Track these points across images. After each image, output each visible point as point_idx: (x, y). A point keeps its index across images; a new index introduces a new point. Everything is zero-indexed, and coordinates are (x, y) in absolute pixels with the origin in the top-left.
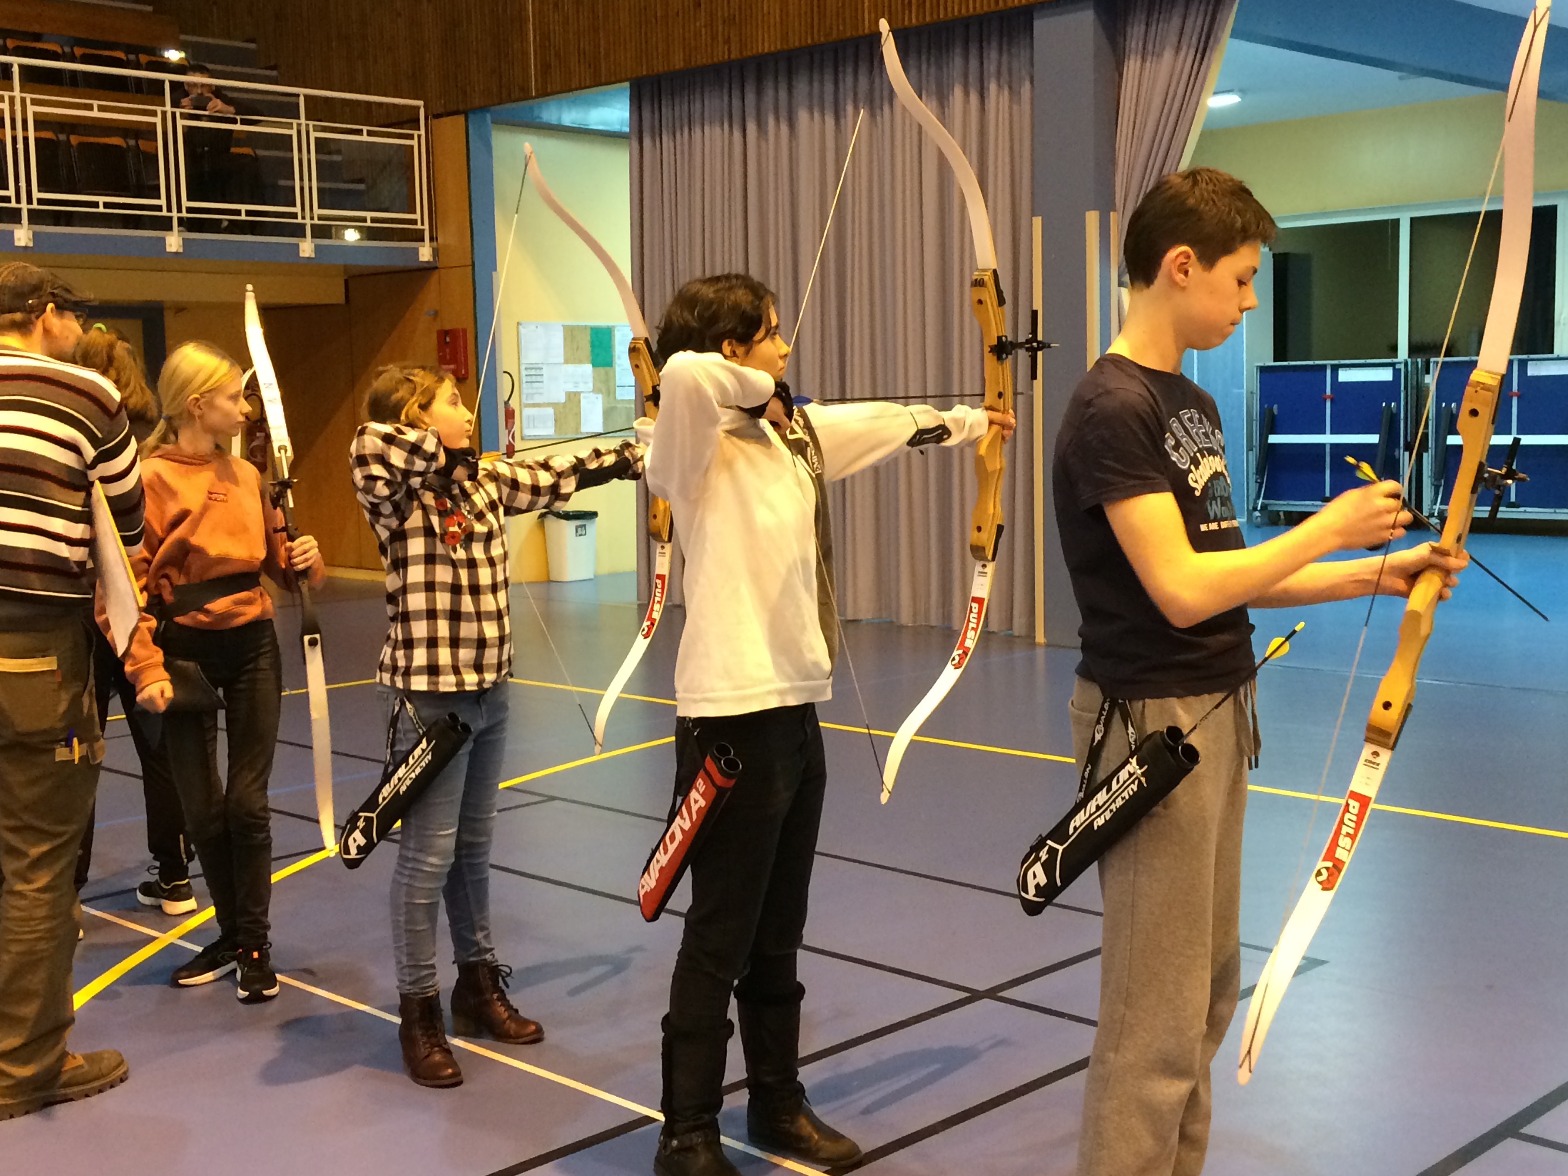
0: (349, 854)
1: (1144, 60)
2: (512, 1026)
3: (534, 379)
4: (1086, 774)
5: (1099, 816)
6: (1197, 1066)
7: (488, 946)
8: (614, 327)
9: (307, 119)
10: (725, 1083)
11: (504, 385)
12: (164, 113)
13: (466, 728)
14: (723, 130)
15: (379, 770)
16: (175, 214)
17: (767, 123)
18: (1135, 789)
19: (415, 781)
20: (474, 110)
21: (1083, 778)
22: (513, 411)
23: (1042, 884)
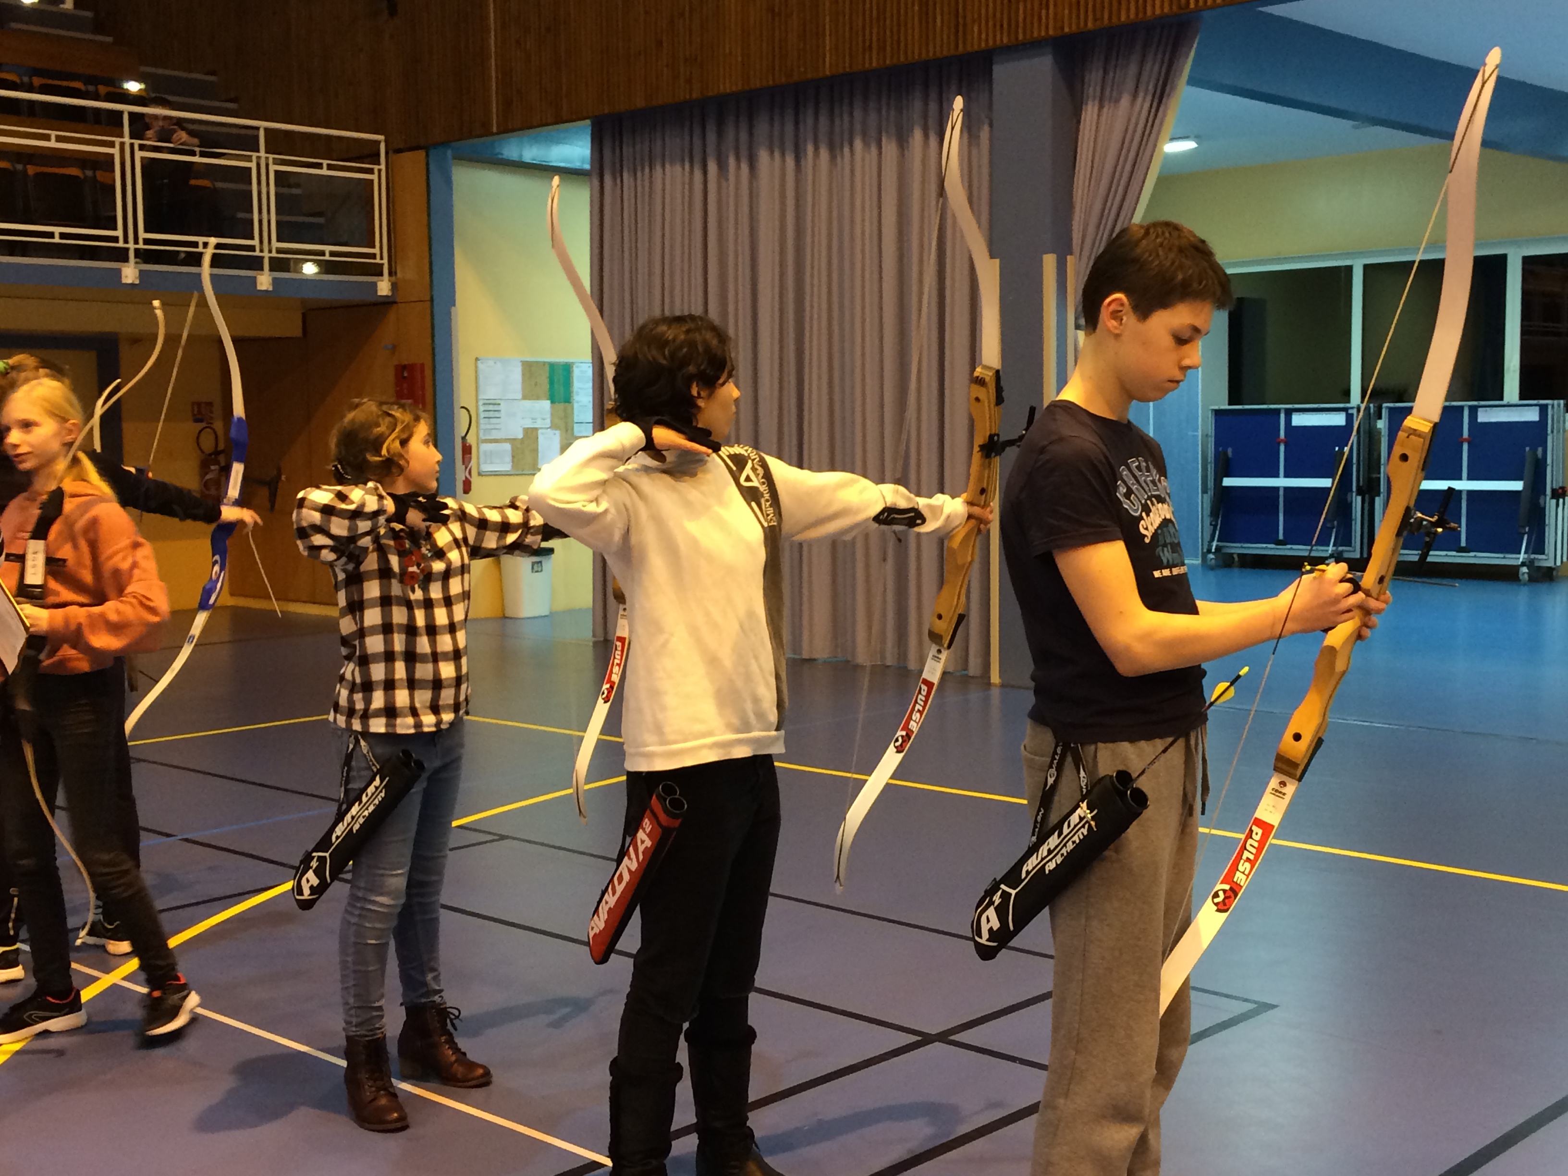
0: (302, 894)
1: (1101, 107)
2: (459, 1070)
3: (491, 414)
4: (1039, 818)
5: (1051, 860)
6: (1147, 1111)
7: (438, 988)
8: (573, 363)
9: (267, 152)
10: (674, 1128)
11: (462, 419)
12: (122, 145)
13: (420, 765)
14: (684, 169)
15: (333, 808)
16: (131, 246)
17: (727, 165)
18: (1086, 833)
19: (368, 819)
20: (436, 145)
21: (1036, 821)
22: (470, 447)
23: (995, 929)
